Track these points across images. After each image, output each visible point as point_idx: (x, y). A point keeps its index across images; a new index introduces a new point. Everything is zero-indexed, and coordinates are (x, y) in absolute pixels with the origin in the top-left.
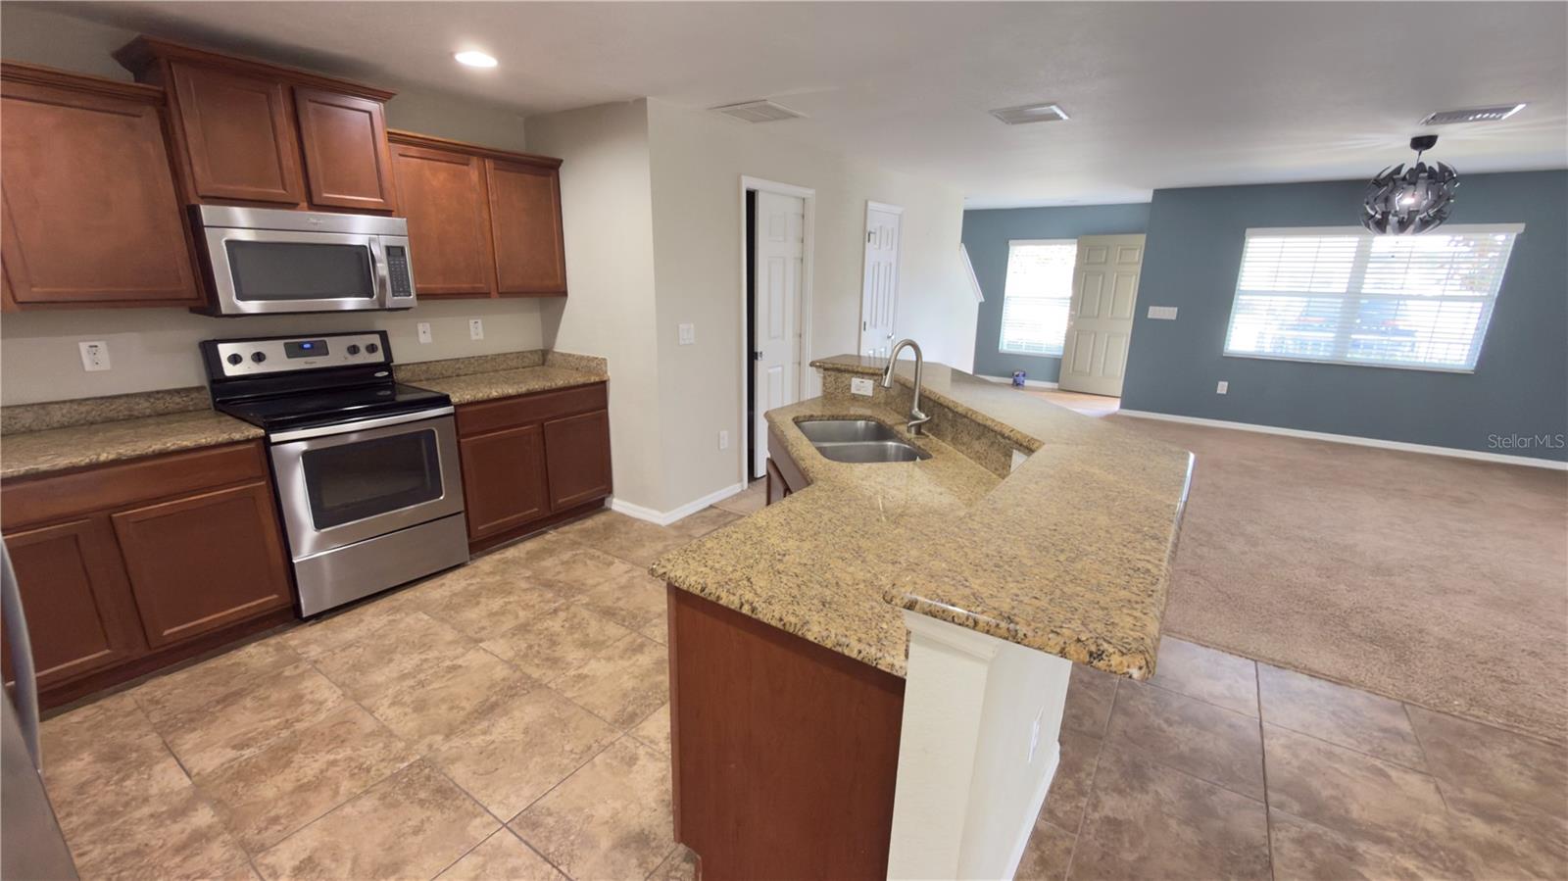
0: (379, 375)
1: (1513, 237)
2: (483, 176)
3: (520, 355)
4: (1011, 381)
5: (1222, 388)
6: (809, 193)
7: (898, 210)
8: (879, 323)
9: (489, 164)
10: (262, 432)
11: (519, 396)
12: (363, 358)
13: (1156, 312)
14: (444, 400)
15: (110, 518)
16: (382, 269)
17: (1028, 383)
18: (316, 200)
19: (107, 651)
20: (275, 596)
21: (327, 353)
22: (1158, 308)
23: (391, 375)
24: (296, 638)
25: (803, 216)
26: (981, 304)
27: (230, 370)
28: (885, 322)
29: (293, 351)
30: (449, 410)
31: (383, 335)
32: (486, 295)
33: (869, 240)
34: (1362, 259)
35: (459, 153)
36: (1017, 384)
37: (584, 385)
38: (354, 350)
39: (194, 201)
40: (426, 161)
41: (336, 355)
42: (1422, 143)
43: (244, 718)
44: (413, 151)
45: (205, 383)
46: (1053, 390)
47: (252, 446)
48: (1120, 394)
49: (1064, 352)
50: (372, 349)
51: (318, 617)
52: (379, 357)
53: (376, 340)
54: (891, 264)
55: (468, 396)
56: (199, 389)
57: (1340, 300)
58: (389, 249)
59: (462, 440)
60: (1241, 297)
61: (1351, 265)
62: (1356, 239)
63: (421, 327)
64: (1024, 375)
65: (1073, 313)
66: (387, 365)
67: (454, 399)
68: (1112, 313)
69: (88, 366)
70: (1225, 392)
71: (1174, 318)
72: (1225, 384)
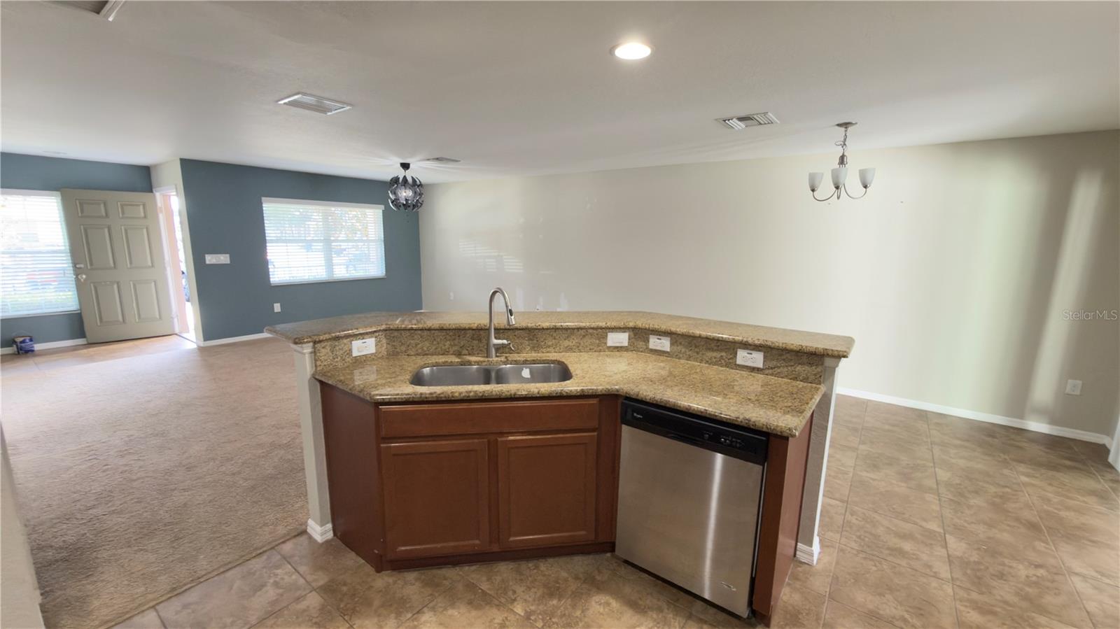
1: (382, 210)
5: (277, 308)
13: (210, 259)
17: (38, 347)
22: (212, 256)
42: (406, 166)
46: (78, 348)
57: (321, 244)
64: (31, 340)
68: (131, 263)
70: (280, 310)
71: (228, 262)
72: (276, 311)
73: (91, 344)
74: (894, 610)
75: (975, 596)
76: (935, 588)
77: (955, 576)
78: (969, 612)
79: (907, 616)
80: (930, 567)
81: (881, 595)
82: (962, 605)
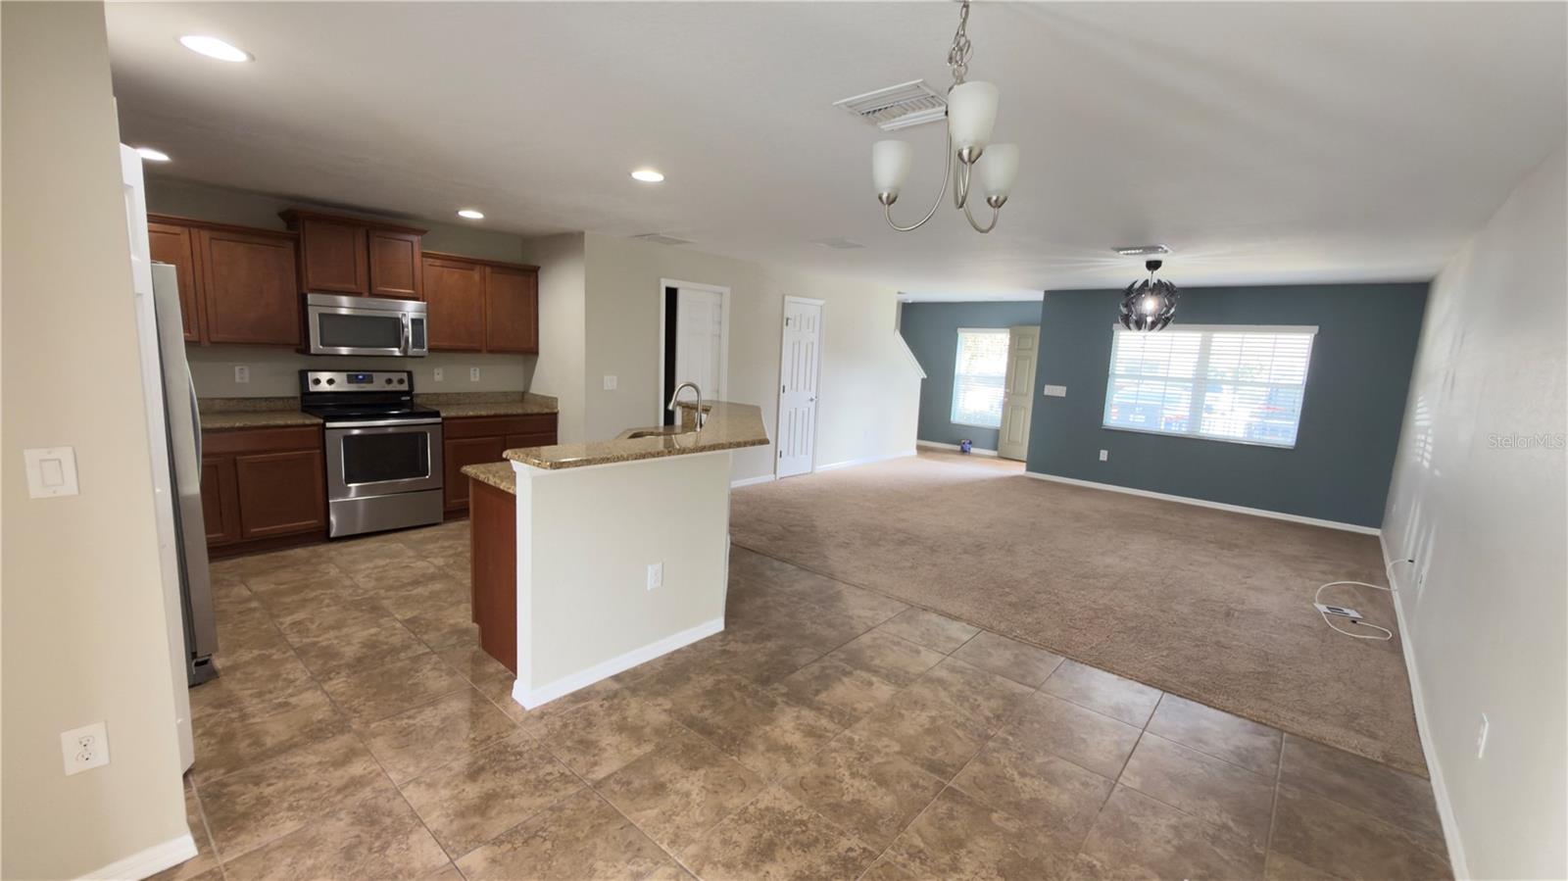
0: (404, 398)
1: (1313, 335)
2: (483, 278)
3: (505, 394)
4: (958, 448)
5: (1104, 455)
6: (726, 290)
7: (821, 302)
8: (801, 386)
9: (488, 270)
10: (321, 421)
11: (488, 417)
12: (395, 387)
13: (1050, 390)
14: (437, 414)
15: (235, 460)
16: (409, 331)
17: (973, 450)
18: (373, 291)
19: (220, 535)
20: (315, 521)
21: (372, 382)
22: (1052, 387)
23: (411, 399)
24: (322, 548)
25: (721, 306)
26: (923, 380)
27: (313, 388)
28: (808, 386)
29: (350, 380)
30: (439, 420)
31: (410, 374)
32: (479, 351)
33: (787, 324)
34: (1205, 350)
35: (470, 263)
36: (964, 451)
37: (538, 414)
38: (389, 381)
39: (305, 291)
40: (445, 269)
41: (378, 384)
42: (1153, 265)
43: (285, 575)
44: (438, 262)
45: (298, 395)
46: (993, 457)
47: (315, 428)
48: (1025, 459)
49: (1002, 422)
50: (401, 382)
51: (339, 539)
52: (405, 387)
53: (405, 376)
54: (813, 344)
55: (453, 414)
56: (294, 398)
57: (1191, 385)
58: (413, 321)
59: (447, 442)
60: (1117, 380)
61: (1197, 356)
62: (1199, 335)
63: (436, 371)
64: (970, 443)
65: (1008, 390)
66: (409, 393)
67: (443, 414)
69: (238, 380)
70: (1105, 459)
71: (1064, 395)
72: (1106, 452)
73: (1001, 458)
74: (424, 717)
75: (367, 793)
76: (408, 766)
77: (399, 800)
78: (365, 769)
79: (411, 722)
80: (430, 786)
81: (443, 720)
82: (374, 770)
